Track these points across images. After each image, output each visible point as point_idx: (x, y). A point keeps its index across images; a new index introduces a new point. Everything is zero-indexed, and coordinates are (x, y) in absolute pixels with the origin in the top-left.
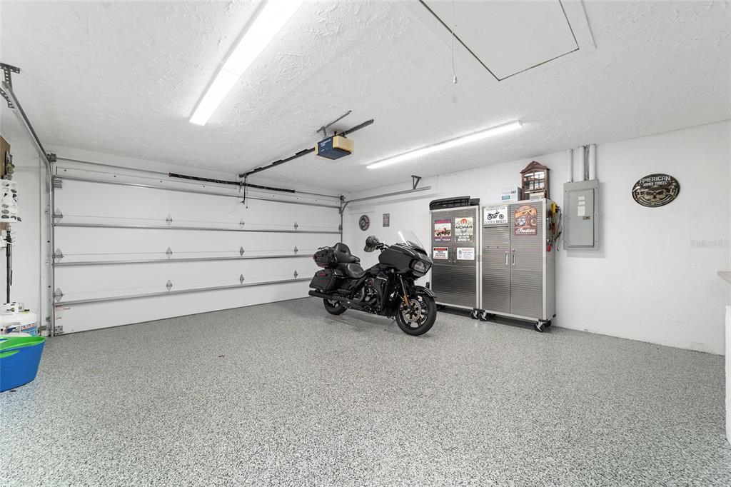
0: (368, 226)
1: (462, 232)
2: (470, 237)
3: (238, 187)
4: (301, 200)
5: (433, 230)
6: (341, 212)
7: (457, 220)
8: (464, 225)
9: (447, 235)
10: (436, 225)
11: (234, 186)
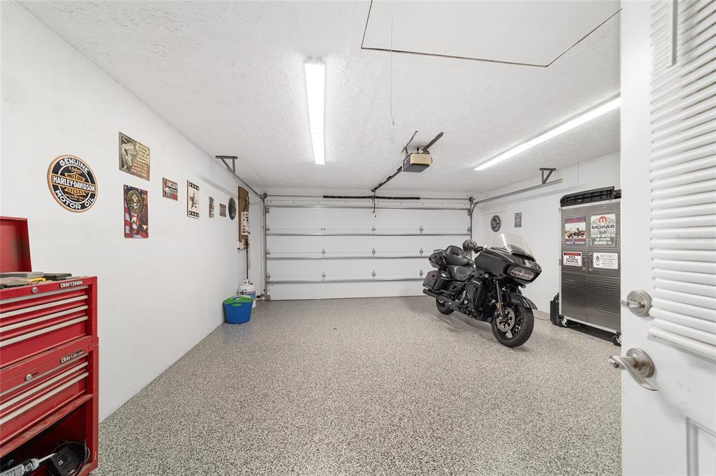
0: (499, 227)
1: (601, 233)
2: (612, 239)
3: (371, 199)
4: (426, 205)
5: (564, 232)
6: (470, 212)
7: (593, 218)
8: (603, 224)
9: (580, 237)
10: (567, 225)
11: (368, 199)
